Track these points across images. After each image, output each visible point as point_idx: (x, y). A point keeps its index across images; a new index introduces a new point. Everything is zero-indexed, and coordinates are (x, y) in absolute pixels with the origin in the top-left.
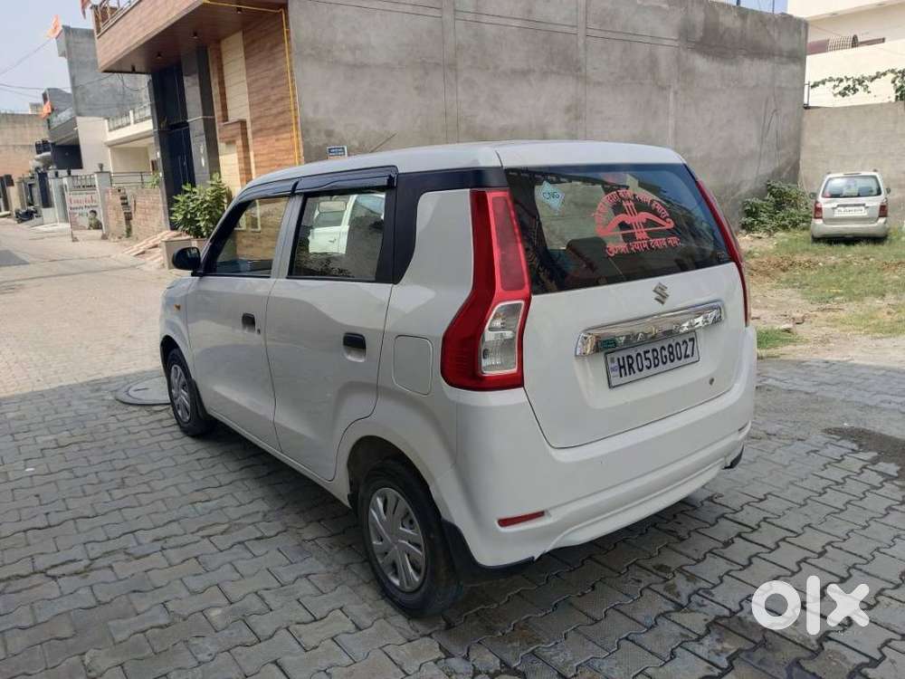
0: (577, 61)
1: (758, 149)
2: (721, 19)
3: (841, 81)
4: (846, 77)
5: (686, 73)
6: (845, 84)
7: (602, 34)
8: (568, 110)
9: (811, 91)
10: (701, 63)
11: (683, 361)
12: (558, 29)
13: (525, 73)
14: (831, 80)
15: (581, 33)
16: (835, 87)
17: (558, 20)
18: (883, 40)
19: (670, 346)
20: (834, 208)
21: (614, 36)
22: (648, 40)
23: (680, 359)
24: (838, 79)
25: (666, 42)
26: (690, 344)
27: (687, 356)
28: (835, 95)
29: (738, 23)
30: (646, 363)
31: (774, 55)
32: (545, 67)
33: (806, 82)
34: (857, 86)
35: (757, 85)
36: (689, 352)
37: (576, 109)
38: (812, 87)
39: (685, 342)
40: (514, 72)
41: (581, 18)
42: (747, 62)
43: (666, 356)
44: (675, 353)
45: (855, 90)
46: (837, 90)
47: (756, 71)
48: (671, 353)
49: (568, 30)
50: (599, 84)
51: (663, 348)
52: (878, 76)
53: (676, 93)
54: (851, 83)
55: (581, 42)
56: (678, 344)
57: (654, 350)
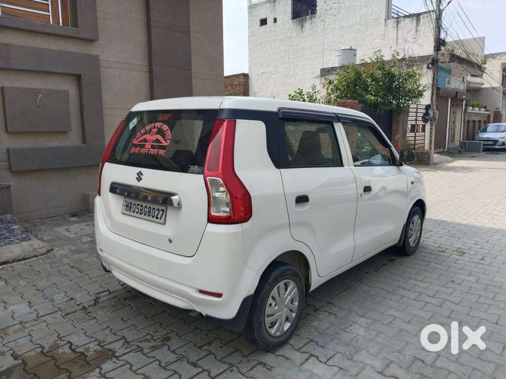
11: (154, 219)
19: (150, 207)
23: (153, 217)
26: (161, 212)
27: (157, 218)
30: (137, 210)
36: (159, 216)
39: (158, 209)
43: (146, 212)
44: (151, 212)
48: (149, 212)
51: (146, 207)
56: (154, 208)
57: (142, 206)
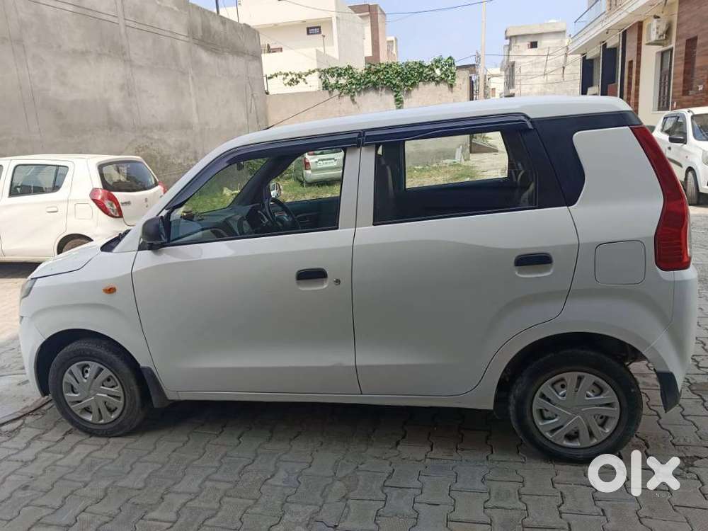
0: (122, 47)
1: (246, 122)
2: (212, 23)
3: (287, 75)
4: (290, 73)
5: (197, 63)
6: (290, 77)
7: (137, 26)
8: (122, 88)
9: (269, 81)
10: (204, 56)
12: (105, 17)
13: (84, 53)
14: (281, 74)
15: (122, 23)
16: (284, 79)
17: (102, 9)
18: (281, 50)
20: (317, 162)
21: (145, 28)
22: (169, 34)
24: (284, 74)
25: (181, 38)
28: (285, 85)
29: (221, 28)
31: (245, 54)
32: (98, 49)
33: (264, 75)
34: (298, 79)
35: (238, 76)
37: (128, 88)
38: (269, 78)
40: (74, 51)
41: (119, 9)
42: (230, 57)
45: (298, 82)
46: (286, 81)
47: (236, 64)
49: (111, 19)
50: (141, 67)
52: (310, 73)
53: (193, 79)
54: (294, 76)
55: (123, 30)
